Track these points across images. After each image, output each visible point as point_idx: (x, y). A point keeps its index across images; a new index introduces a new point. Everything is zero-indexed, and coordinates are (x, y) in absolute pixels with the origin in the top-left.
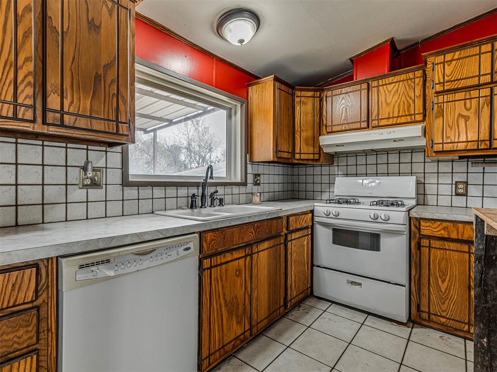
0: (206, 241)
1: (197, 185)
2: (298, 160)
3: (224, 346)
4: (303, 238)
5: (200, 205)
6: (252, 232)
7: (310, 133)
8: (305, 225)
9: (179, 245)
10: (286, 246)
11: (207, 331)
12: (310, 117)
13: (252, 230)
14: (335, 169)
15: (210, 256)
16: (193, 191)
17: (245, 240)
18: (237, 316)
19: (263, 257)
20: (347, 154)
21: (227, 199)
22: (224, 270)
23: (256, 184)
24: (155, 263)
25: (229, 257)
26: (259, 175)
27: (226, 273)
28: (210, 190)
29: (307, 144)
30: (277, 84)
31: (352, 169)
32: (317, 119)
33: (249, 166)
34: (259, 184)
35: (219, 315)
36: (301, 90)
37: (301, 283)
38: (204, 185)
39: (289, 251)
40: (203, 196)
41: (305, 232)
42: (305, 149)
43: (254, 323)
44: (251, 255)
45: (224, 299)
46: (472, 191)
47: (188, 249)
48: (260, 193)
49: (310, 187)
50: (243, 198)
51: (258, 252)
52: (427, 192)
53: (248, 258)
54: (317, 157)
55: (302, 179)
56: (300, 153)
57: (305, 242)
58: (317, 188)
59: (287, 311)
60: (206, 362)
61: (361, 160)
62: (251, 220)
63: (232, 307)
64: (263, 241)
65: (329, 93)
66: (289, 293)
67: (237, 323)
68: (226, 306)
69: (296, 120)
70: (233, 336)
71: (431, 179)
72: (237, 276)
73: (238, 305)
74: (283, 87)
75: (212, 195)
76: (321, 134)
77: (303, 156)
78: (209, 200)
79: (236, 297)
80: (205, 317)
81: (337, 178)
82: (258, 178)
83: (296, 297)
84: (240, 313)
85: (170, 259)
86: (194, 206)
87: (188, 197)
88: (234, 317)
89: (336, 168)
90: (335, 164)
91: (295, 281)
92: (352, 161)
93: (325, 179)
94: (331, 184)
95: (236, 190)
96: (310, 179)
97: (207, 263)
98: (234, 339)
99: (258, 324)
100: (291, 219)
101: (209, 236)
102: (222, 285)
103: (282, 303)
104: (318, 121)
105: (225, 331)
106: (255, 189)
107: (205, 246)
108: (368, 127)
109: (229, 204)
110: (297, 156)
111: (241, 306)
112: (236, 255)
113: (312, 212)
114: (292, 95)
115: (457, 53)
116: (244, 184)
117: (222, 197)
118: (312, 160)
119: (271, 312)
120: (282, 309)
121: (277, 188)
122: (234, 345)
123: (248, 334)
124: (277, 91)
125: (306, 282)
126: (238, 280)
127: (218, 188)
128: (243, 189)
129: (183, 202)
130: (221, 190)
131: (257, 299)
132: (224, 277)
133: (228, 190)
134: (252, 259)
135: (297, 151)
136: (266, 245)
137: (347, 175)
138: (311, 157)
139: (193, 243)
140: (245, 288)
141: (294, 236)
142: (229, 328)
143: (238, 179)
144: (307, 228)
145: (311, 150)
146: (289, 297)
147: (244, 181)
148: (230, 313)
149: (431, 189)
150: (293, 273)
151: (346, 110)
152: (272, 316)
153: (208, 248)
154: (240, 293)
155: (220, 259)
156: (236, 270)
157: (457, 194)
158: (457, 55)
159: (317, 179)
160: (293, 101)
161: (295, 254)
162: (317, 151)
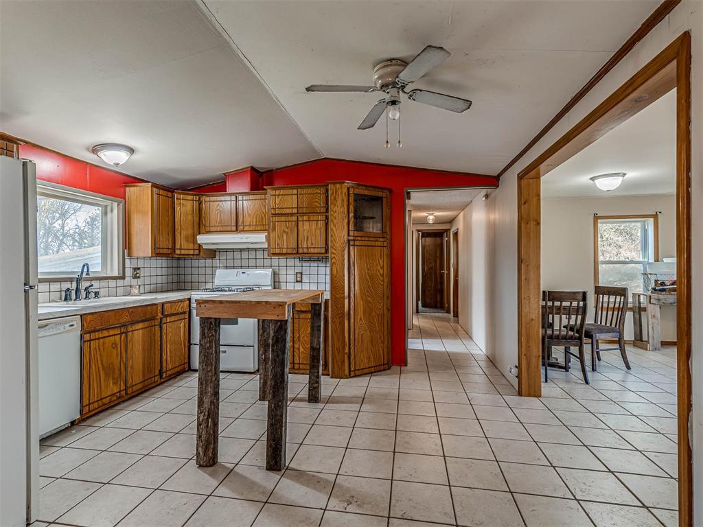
0: (86, 321)
1: (71, 280)
2: (179, 255)
3: (101, 399)
4: (180, 322)
5: (75, 298)
6: (127, 316)
7: (190, 232)
8: (181, 311)
9: (66, 322)
10: (161, 327)
11: (87, 386)
12: (190, 217)
13: (127, 314)
14: (216, 262)
15: (89, 332)
16: (67, 285)
17: (122, 321)
18: (113, 378)
19: (138, 335)
20: (227, 250)
21: (103, 292)
22: (101, 344)
23: (135, 277)
24: (48, 334)
25: (105, 333)
26: (139, 269)
27: (103, 345)
28: (84, 285)
29: (187, 241)
30: (155, 189)
31: (230, 263)
32: (197, 219)
33: (127, 261)
34: (139, 277)
35: (98, 375)
36: (180, 194)
37: (178, 359)
38: (78, 281)
39: (165, 331)
40: (77, 290)
41: (182, 316)
42: (185, 245)
43: (128, 385)
44: (126, 333)
45: (102, 364)
46: (305, 279)
47: (73, 325)
48: (140, 286)
49: (195, 278)
50: (120, 290)
51: (133, 331)
52: (281, 281)
53: (124, 335)
54: (197, 252)
55: (188, 271)
56: (181, 249)
57: (182, 325)
58: (202, 279)
59: (162, 380)
60: (86, 409)
61: (237, 255)
62: (126, 306)
63: (109, 370)
64: (138, 322)
65: (207, 199)
66: (164, 365)
67: (114, 383)
68: (103, 369)
69: (176, 220)
70: (109, 393)
71: (283, 271)
72: (114, 348)
73: (114, 370)
74: (162, 192)
75: (86, 289)
76: (201, 231)
77: (183, 252)
78: (83, 294)
79: (112, 364)
80: (85, 376)
81: (218, 270)
82: (138, 271)
83: (172, 369)
84: (116, 376)
85: (58, 331)
86: (68, 298)
87: (61, 291)
88: (111, 378)
89: (218, 261)
90: (217, 258)
91: (170, 357)
92: (230, 255)
93: (209, 271)
94: (213, 275)
95: (112, 283)
96: (195, 271)
97: (87, 337)
98: (111, 395)
99: (132, 386)
100: (166, 306)
101: (89, 318)
102: (100, 354)
103: (157, 373)
104: (198, 221)
105: (103, 388)
106: (134, 282)
107: (85, 325)
108: (237, 230)
109: (105, 297)
110: (178, 252)
111: (117, 371)
112: (112, 332)
113: (189, 299)
114: (172, 198)
115: (282, 191)
116: (123, 278)
117: (96, 290)
118: (193, 255)
119: (146, 378)
120: (157, 378)
121: (159, 280)
122: (110, 399)
123: (123, 393)
124: (155, 196)
125: (182, 358)
126: (114, 351)
127: (93, 282)
128: (120, 282)
129: (55, 296)
130: (96, 284)
131: (132, 367)
132: (102, 348)
133: (104, 283)
134: (126, 336)
135: (178, 246)
136: (140, 325)
137: (226, 267)
138: (192, 252)
139: (77, 322)
140: (121, 358)
141: (169, 319)
142: (106, 386)
143: (116, 274)
144: (184, 313)
145: (191, 246)
146: (164, 369)
147: (121, 275)
148: (107, 375)
149: (282, 278)
150: (168, 350)
151: (220, 215)
152: (146, 382)
153: (88, 326)
154: (117, 362)
155: (97, 335)
156: (113, 344)
157: (297, 282)
158: (282, 192)
159: (202, 271)
160: (173, 203)
161: (170, 334)
162: (197, 247)
